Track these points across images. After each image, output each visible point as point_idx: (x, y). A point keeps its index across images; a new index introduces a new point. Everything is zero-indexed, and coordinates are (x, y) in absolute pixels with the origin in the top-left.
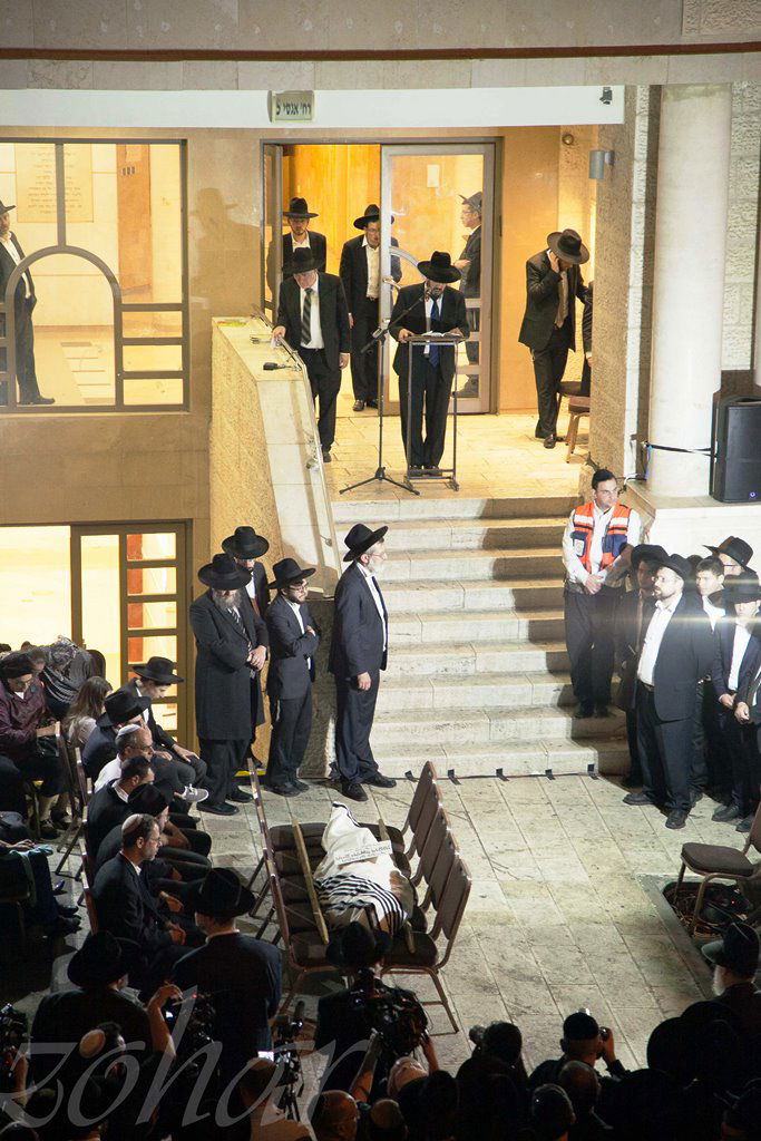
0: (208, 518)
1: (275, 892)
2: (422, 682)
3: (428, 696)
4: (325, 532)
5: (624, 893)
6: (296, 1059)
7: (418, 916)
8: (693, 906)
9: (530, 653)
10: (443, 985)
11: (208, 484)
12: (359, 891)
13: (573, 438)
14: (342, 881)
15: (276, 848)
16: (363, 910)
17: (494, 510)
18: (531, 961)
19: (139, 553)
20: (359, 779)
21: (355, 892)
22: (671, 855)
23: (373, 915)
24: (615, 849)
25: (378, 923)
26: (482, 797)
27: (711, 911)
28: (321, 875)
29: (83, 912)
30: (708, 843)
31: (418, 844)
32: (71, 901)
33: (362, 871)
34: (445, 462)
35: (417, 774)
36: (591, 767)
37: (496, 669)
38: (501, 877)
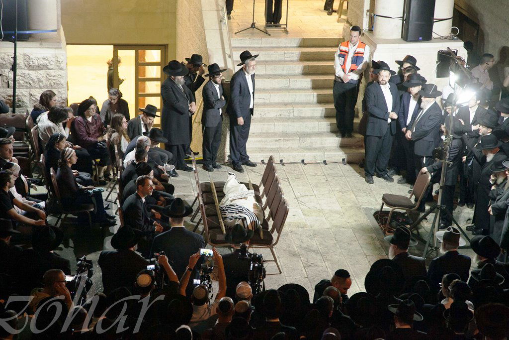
0: (175, 45)
1: (203, 212)
2: (270, 120)
3: (272, 127)
4: (228, 52)
5: (356, 215)
6: (210, 283)
7: (265, 223)
8: (386, 222)
9: (318, 108)
10: (275, 253)
11: (176, 28)
12: (239, 212)
13: (340, 11)
14: (232, 207)
15: (203, 192)
16: (241, 220)
17: (304, 44)
18: (315, 243)
19: (144, 59)
20: (240, 163)
21: (237, 212)
22: (378, 199)
23: (245, 222)
24: (353, 196)
25: (248, 226)
26: (295, 172)
27: (394, 223)
28: (223, 204)
29: (118, 218)
30: (394, 194)
31: (266, 192)
32: (112, 213)
33: (241, 203)
34: (283, 21)
35: (266, 161)
36: (343, 160)
37: (303, 115)
38: (302, 207)
